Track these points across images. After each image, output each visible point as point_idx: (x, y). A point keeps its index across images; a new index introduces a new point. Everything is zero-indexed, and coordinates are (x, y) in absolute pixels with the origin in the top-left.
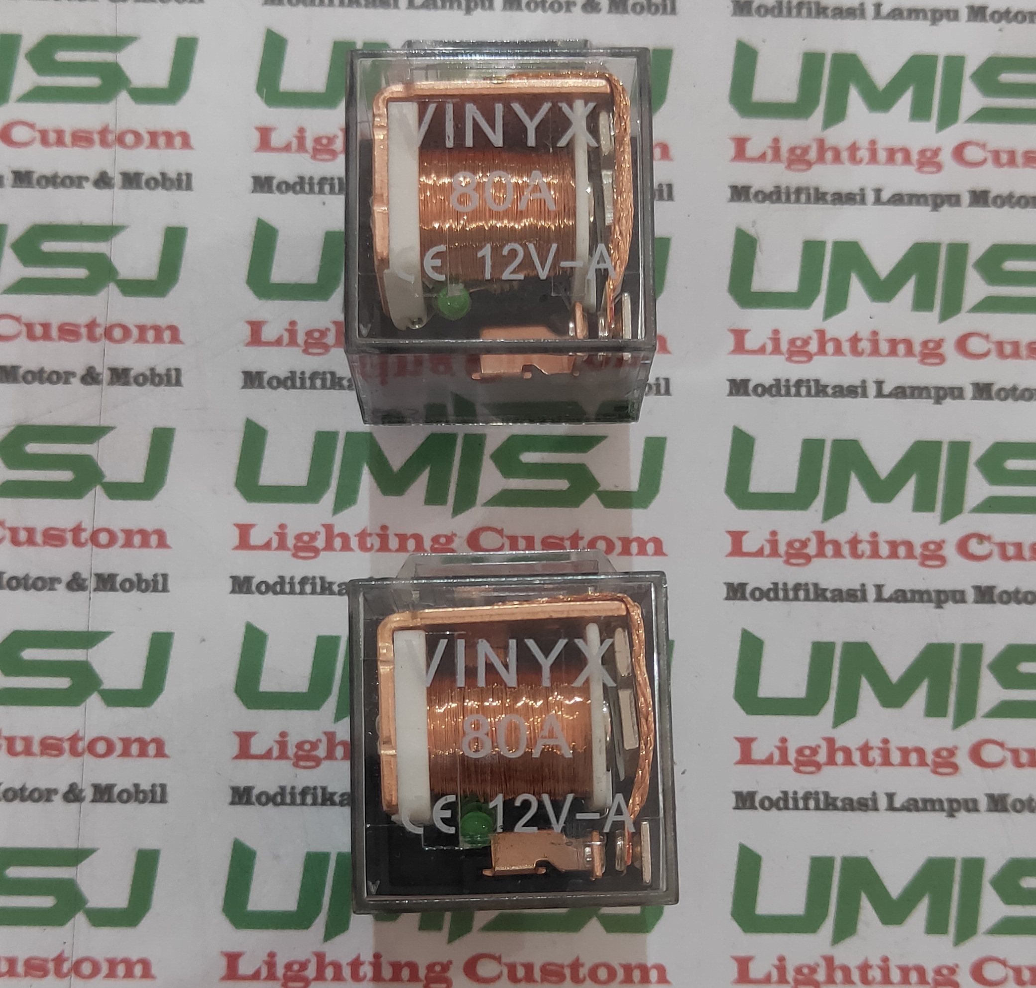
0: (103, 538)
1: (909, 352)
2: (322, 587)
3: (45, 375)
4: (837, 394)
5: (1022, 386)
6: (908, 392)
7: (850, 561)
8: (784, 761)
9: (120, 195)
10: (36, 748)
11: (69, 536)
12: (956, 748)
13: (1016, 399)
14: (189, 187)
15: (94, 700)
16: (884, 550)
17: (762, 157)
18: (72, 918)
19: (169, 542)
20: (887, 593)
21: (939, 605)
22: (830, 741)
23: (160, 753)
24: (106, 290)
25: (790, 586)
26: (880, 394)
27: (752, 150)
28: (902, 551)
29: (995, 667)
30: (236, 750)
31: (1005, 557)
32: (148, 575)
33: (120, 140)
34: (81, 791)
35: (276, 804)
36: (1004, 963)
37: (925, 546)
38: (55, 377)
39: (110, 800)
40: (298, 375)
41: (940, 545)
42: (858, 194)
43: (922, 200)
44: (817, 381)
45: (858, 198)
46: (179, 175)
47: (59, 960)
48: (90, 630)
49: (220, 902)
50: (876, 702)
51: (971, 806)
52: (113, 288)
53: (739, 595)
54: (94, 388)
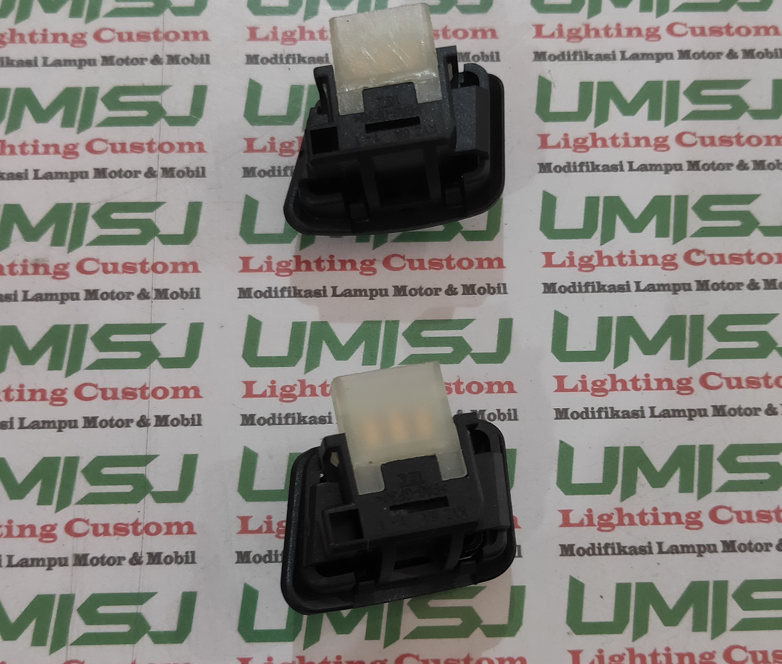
0: (160, 268)
1: (648, 144)
2: (294, 293)
3: (123, 173)
4: (606, 170)
5: (717, 162)
6: (649, 167)
7: (619, 267)
8: (585, 389)
9: (166, 68)
10: (120, 395)
11: (138, 267)
12: (691, 378)
13: (714, 170)
14: (208, 62)
15: (156, 364)
16: (639, 261)
17: (552, 35)
18: (142, 499)
19: (200, 269)
20: (642, 287)
21: (675, 292)
22: (613, 376)
23: (197, 395)
24: (159, 123)
25: (583, 284)
26: (631, 169)
27: (546, 31)
28: (650, 261)
29: (712, 328)
30: (244, 393)
31: (713, 263)
32: (187, 289)
33: (166, 36)
34: (148, 420)
35: (269, 425)
36: (729, 509)
37: (664, 257)
38: (128, 174)
39: (166, 425)
40: (277, 169)
41: (673, 257)
42: (611, 55)
43: (650, 56)
44: (592, 163)
45: (611, 57)
46: (202, 55)
47: (136, 524)
48: (153, 323)
49: (236, 486)
50: (640, 352)
51: (702, 413)
52: (163, 122)
53: (552, 290)
54: (153, 179)
